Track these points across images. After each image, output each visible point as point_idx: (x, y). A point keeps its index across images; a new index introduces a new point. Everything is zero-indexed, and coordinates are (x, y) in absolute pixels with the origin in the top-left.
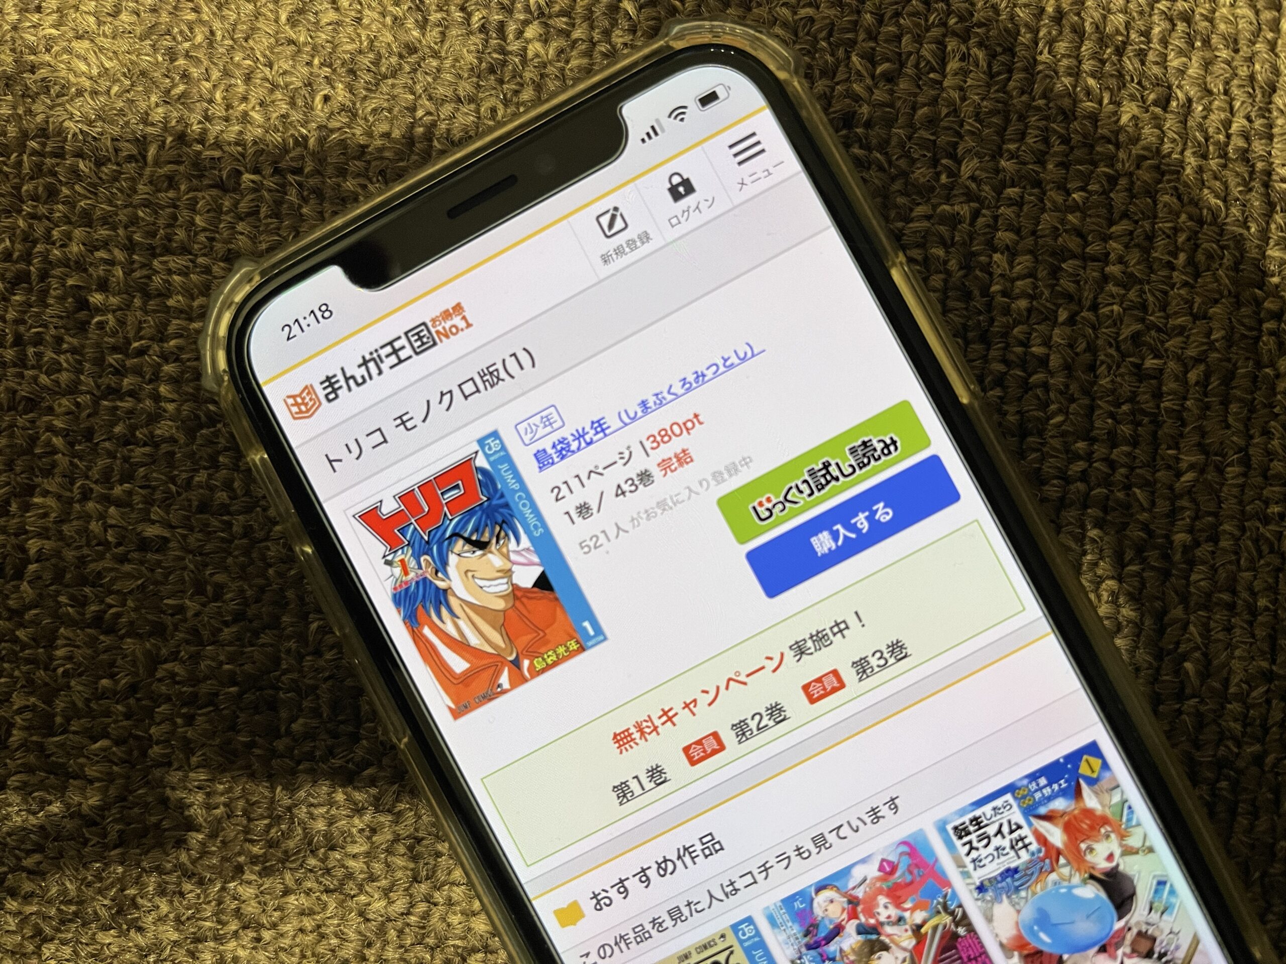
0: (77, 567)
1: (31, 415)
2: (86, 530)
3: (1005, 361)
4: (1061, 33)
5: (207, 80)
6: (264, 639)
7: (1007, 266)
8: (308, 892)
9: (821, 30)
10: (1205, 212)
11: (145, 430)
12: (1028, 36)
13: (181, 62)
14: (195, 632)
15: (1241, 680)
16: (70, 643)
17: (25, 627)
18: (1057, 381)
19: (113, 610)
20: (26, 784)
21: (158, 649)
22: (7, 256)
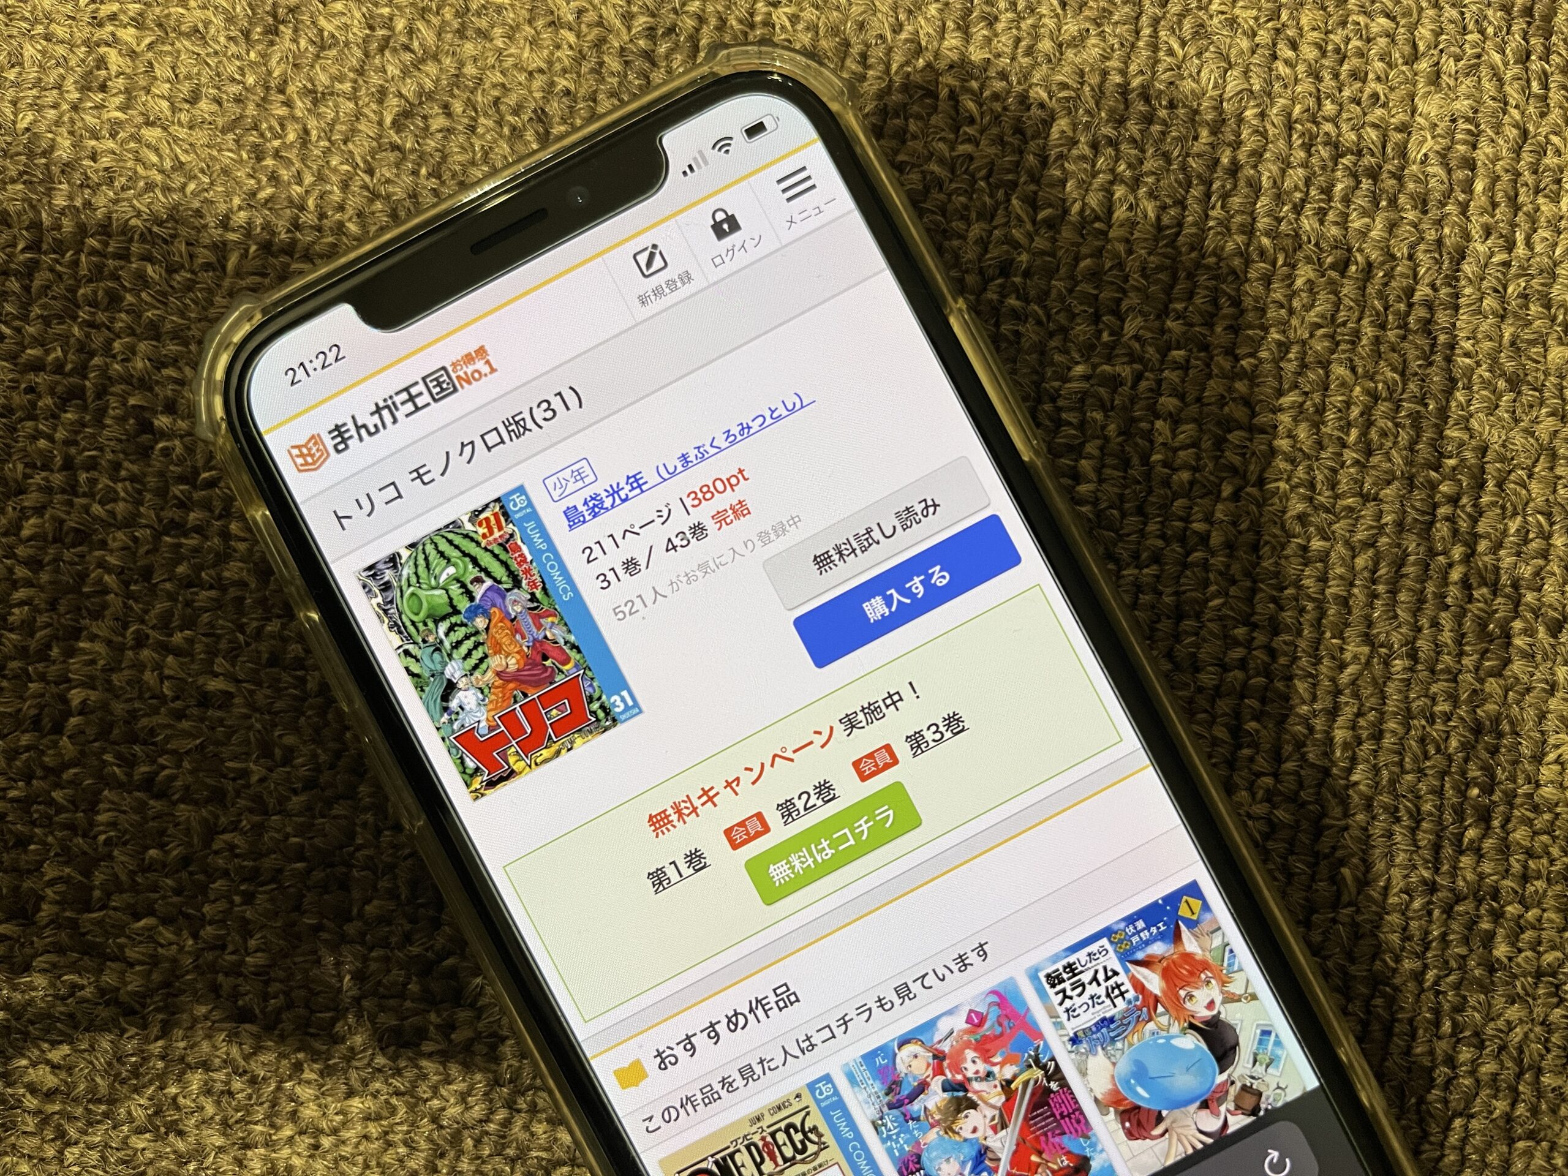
0: (127, 722)
1: (79, 549)
2: (139, 681)
3: (1163, 536)
4: (1235, 186)
5: (300, 183)
6: (338, 810)
7: (1168, 434)
8: (375, 1095)
9: (979, 169)
10: (1380, 386)
11: (212, 572)
12: (1201, 188)
13: (269, 162)
14: (258, 799)
15: (1401, 891)
16: (116, 808)
17: (62, 788)
18: (1218, 561)
19: (166, 772)
20: (54, 965)
21: (217, 817)
22: (59, 368)
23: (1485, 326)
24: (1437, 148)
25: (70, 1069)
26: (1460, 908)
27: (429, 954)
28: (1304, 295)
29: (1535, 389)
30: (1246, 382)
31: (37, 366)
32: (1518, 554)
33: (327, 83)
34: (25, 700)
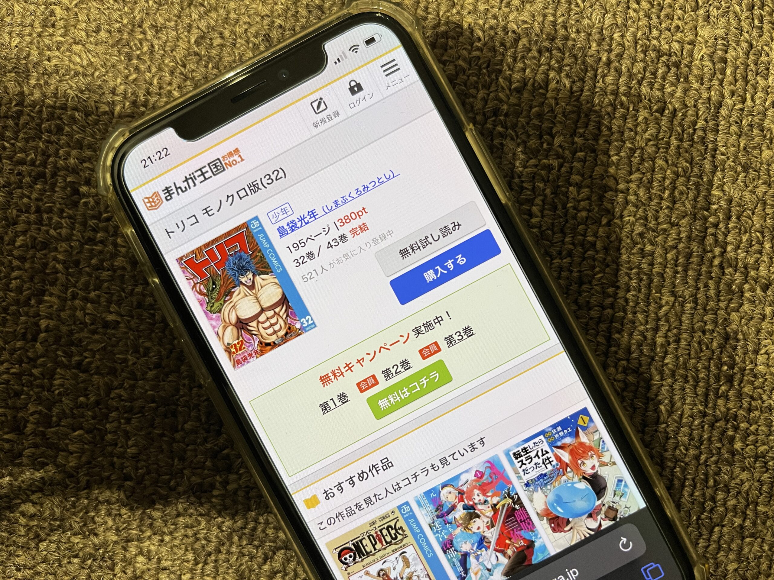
0: (68, 336)
1: (44, 252)
2: (74, 315)
3: (573, 244)
4: (609, 71)
5: (150, 72)
6: (171, 378)
7: (576, 193)
8: (191, 516)
9: (484, 63)
10: (680, 169)
11: (109, 262)
12: (592, 72)
13: (134, 61)
14: (133, 373)
15: (689, 416)
16: (63, 377)
17: (37, 368)
18: (600, 256)
19: (87, 360)
20: (33, 454)
21: (112, 382)
22: (33, 163)
23: (731, 140)
24: (708, 52)
25: (41, 504)
26: (718, 425)
27: (216, 448)
28: (642, 125)
29: (756, 171)
30: (614, 167)
31: (22, 162)
32: (747, 252)
33: (163, 22)
34: (18, 325)
